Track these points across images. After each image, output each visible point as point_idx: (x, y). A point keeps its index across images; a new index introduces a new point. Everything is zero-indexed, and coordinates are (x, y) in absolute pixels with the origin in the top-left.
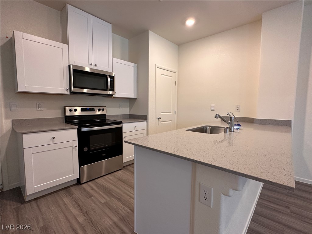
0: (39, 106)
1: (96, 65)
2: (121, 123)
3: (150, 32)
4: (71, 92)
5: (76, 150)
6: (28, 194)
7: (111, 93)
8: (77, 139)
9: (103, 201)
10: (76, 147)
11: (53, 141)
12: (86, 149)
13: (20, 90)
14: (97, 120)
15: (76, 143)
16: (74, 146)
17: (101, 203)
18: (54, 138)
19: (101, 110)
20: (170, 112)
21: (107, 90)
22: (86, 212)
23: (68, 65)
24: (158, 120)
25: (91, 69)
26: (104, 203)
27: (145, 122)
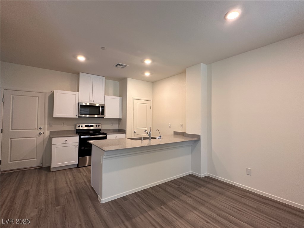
0: (63, 124)
1: (94, 101)
2: (106, 134)
3: (128, 78)
4: (79, 117)
5: (77, 148)
6: (52, 167)
7: (102, 116)
8: (78, 142)
9: (85, 174)
10: (77, 146)
11: (66, 142)
12: (83, 148)
13: (54, 116)
14: (91, 132)
15: (78, 144)
16: (76, 146)
17: (83, 175)
18: (66, 140)
19: (98, 126)
20: (146, 128)
21: (99, 115)
22: (75, 177)
23: (78, 103)
24: (134, 133)
25: (90, 104)
26: (85, 175)
27: (124, 134)
